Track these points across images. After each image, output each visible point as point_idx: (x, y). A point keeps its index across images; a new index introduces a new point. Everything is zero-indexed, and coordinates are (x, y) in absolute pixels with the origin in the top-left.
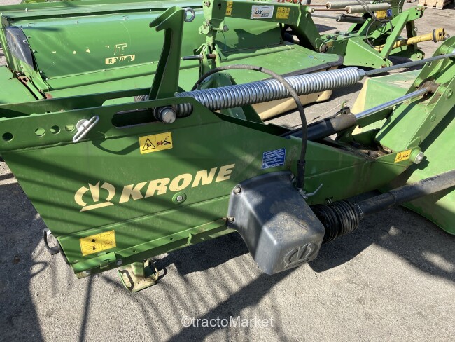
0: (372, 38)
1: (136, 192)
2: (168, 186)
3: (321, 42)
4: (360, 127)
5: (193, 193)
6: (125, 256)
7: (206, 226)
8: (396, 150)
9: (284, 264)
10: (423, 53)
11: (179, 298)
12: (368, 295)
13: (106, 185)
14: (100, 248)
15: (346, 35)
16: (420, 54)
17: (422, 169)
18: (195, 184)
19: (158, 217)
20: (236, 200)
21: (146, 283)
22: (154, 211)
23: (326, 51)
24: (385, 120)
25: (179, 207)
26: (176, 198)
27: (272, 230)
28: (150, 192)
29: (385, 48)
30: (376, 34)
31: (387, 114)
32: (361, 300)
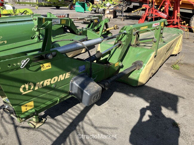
0: (95, 29)
1: (40, 85)
2: (50, 82)
3: (78, 32)
4: (102, 57)
5: (58, 83)
6: (38, 110)
7: (63, 95)
8: (114, 63)
9: (92, 102)
10: (112, 34)
11: (55, 126)
12: (116, 108)
13: (31, 84)
14: (29, 108)
15: (86, 29)
16: (111, 34)
17: (122, 68)
18: (59, 80)
19: (48, 94)
20: (72, 84)
21: (40, 124)
22: (47, 92)
23: (80, 35)
24: (109, 54)
25: (54, 89)
26: (53, 86)
27: (87, 91)
28: (45, 84)
29: (100, 32)
30: (96, 28)
31: (109, 52)
32: (115, 110)
